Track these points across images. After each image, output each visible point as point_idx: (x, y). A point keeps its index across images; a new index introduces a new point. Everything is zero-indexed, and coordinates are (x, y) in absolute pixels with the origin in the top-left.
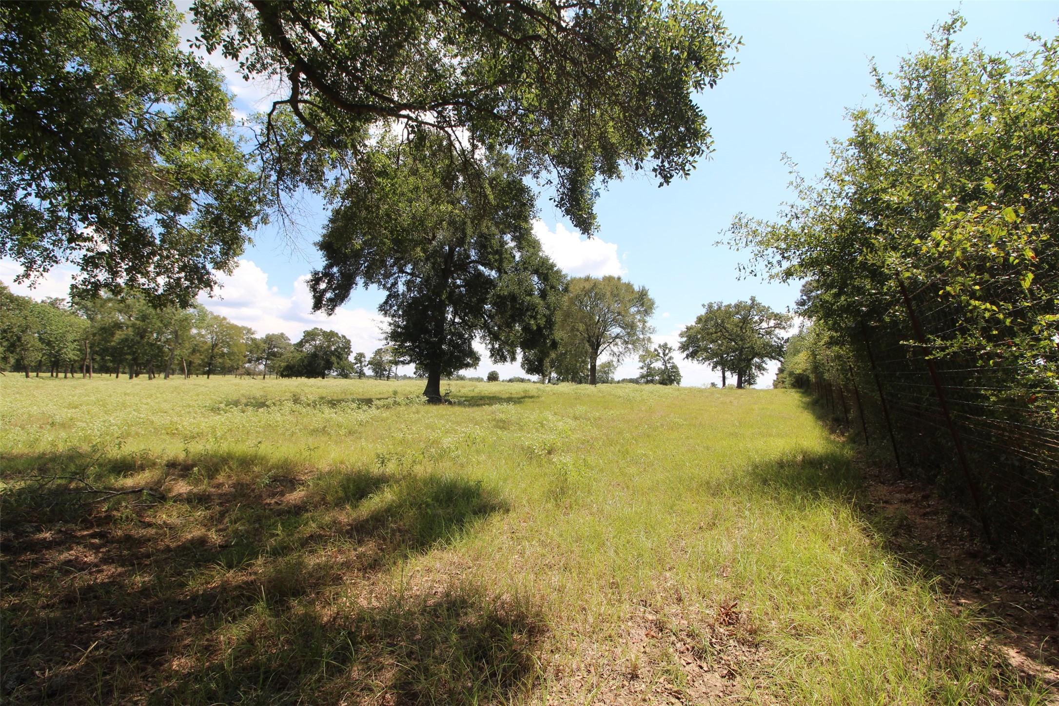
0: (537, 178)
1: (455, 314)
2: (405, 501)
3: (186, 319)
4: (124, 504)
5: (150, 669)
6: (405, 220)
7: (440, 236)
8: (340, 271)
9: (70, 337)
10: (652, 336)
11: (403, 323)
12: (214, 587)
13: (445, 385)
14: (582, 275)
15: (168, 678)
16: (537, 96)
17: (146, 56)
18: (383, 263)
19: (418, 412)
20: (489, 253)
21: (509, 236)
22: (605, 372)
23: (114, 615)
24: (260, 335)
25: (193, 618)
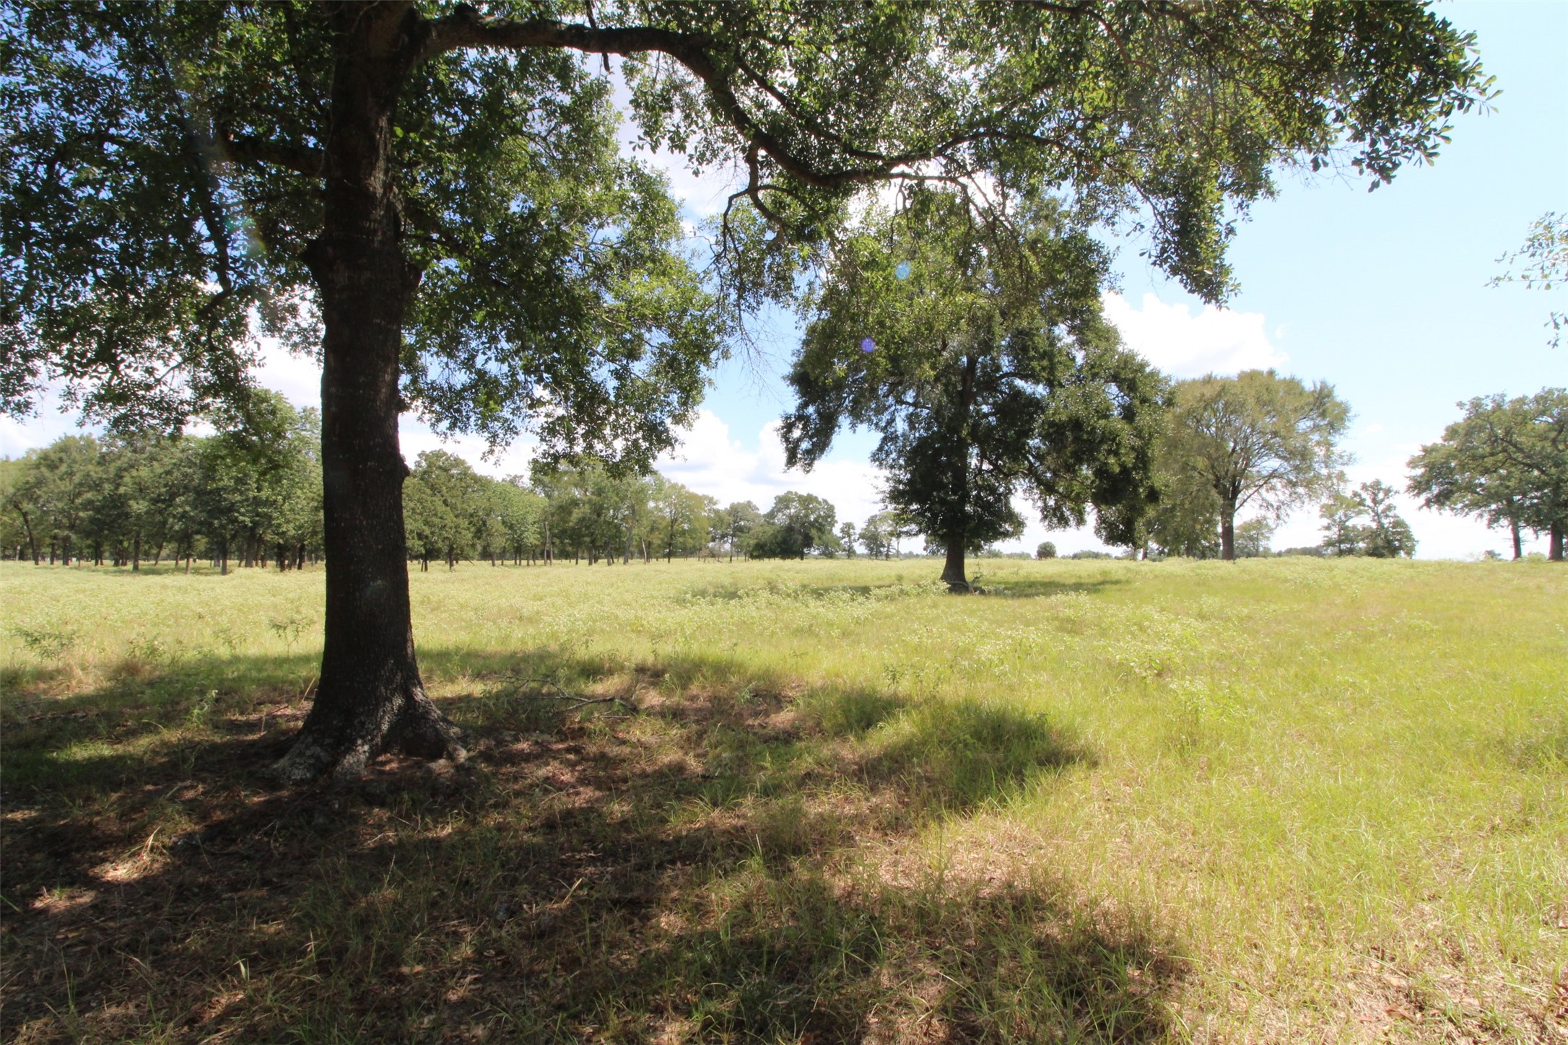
0: (1113, 224)
1: (983, 456)
2: (931, 735)
3: (642, 490)
4: (596, 715)
5: (637, 923)
6: (905, 326)
7: (955, 342)
8: (817, 411)
9: (530, 519)
10: (1346, 469)
11: (905, 476)
12: (699, 829)
13: (971, 565)
14: (1198, 375)
15: (657, 938)
16: (1108, 90)
17: (586, 175)
18: (873, 390)
19: (935, 606)
20: (1033, 358)
21: (1063, 326)
22: (1251, 538)
23: (594, 849)
24: (723, 505)
25: (679, 864)
